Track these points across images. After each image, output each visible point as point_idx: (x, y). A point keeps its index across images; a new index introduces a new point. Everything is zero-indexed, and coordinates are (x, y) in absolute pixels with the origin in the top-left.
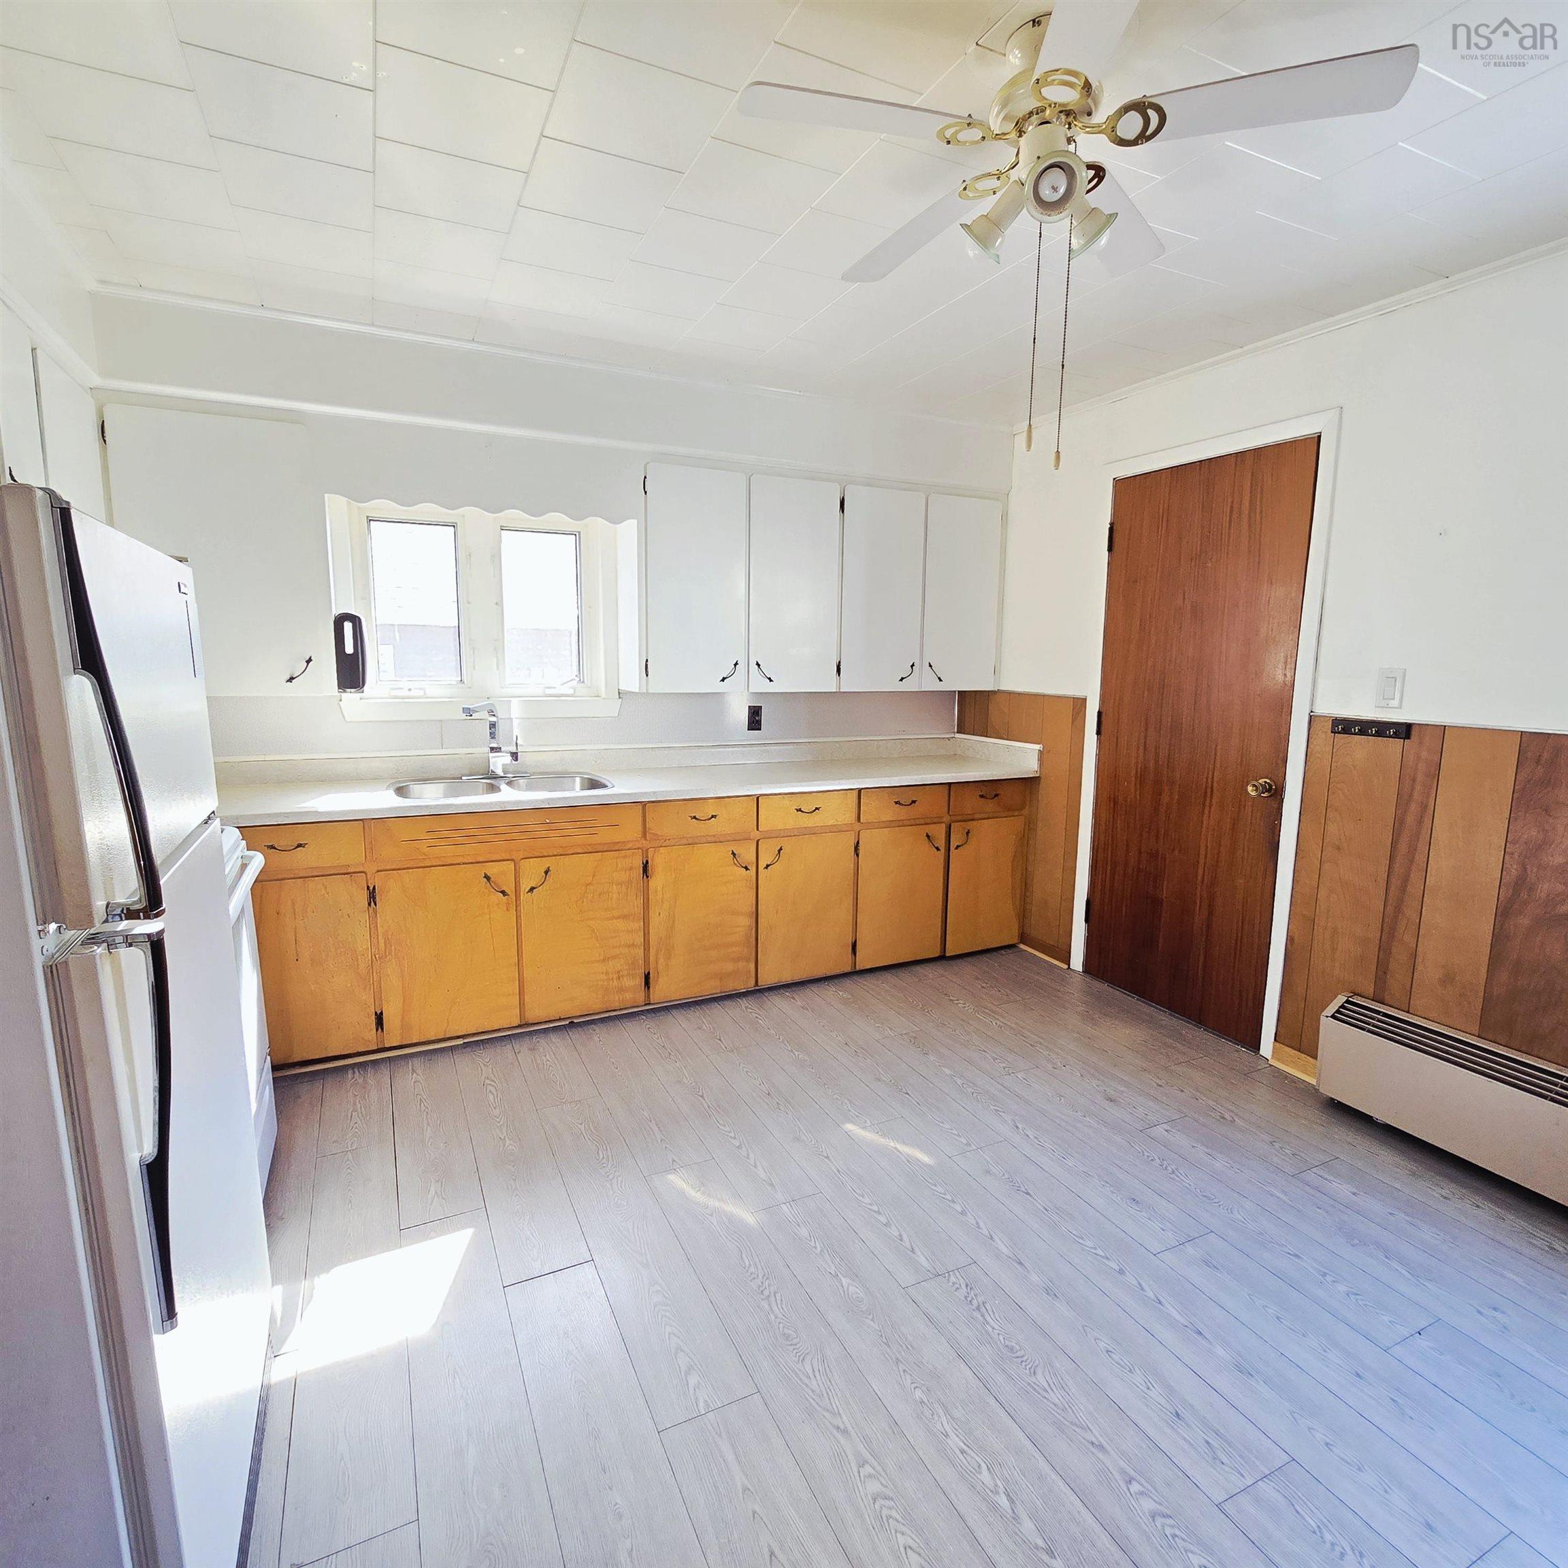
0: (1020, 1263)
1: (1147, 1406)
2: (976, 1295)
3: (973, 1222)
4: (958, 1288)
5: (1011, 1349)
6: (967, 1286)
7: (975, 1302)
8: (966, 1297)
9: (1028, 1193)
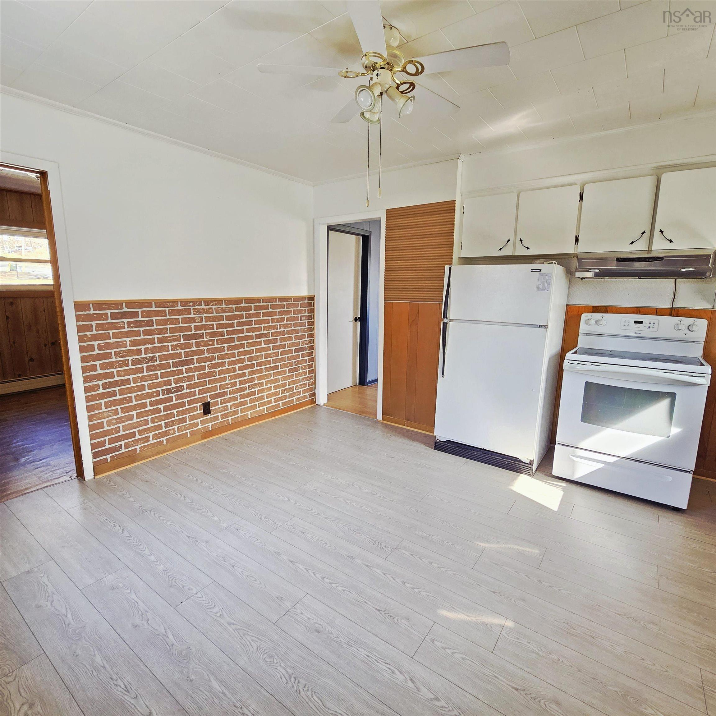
0: (367, 566)
1: (313, 532)
2: (378, 546)
3: (397, 580)
4: (386, 546)
5: (358, 533)
6: (383, 548)
7: (377, 543)
8: (381, 544)
9: (379, 610)
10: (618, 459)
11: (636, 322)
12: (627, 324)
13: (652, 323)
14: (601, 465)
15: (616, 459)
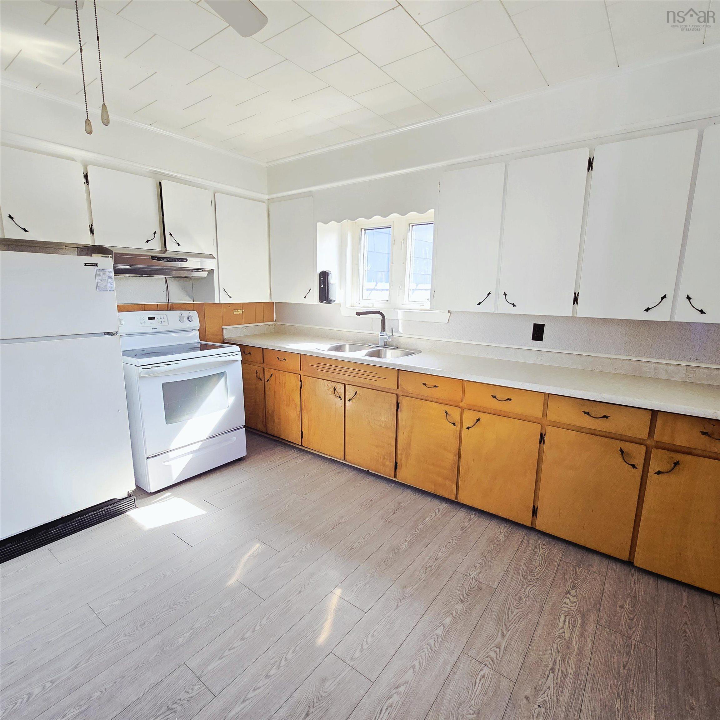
10: (202, 442)
11: (150, 318)
12: (143, 321)
13: (162, 318)
14: (190, 456)
15: (201, 443)
